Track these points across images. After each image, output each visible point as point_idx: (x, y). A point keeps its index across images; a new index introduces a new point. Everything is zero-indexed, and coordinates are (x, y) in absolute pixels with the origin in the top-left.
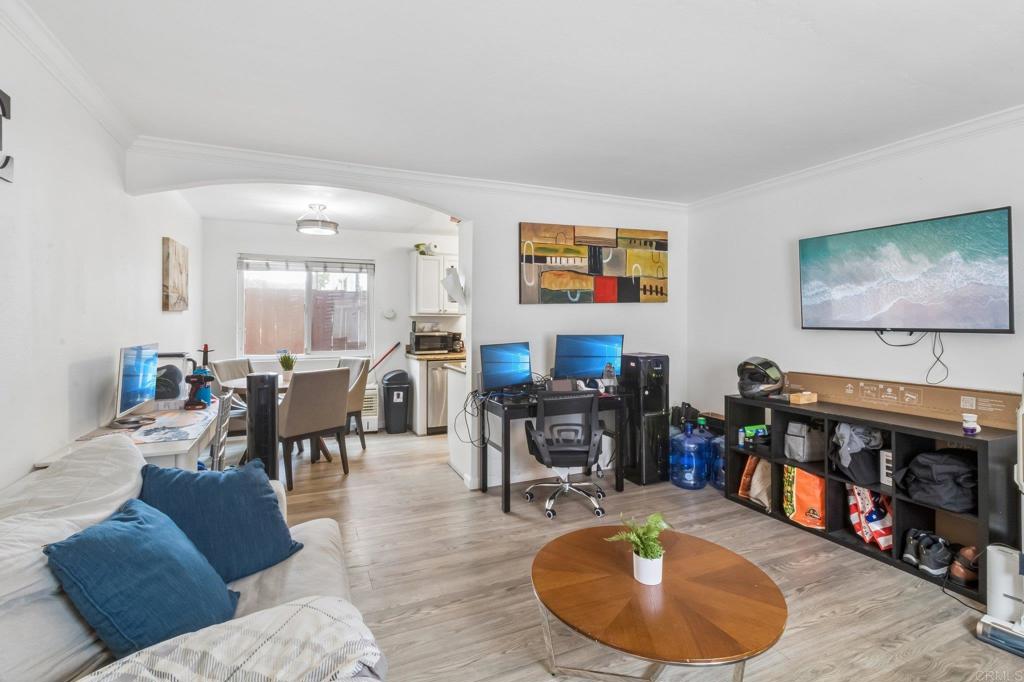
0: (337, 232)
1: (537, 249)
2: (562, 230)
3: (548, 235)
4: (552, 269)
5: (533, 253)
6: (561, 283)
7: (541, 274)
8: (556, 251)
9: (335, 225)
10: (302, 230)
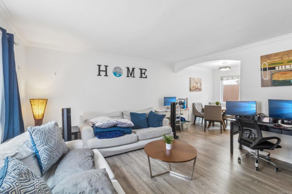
0: (231, 69)
1: (269, 65)
2: (286, 53)
3: (276, 58)
4: (279, 71)
5: (267, 67)
6: (286, 77)
7: (272, 75)
8: (282, 63)
9: (230, 67)
10: (220, 70)
